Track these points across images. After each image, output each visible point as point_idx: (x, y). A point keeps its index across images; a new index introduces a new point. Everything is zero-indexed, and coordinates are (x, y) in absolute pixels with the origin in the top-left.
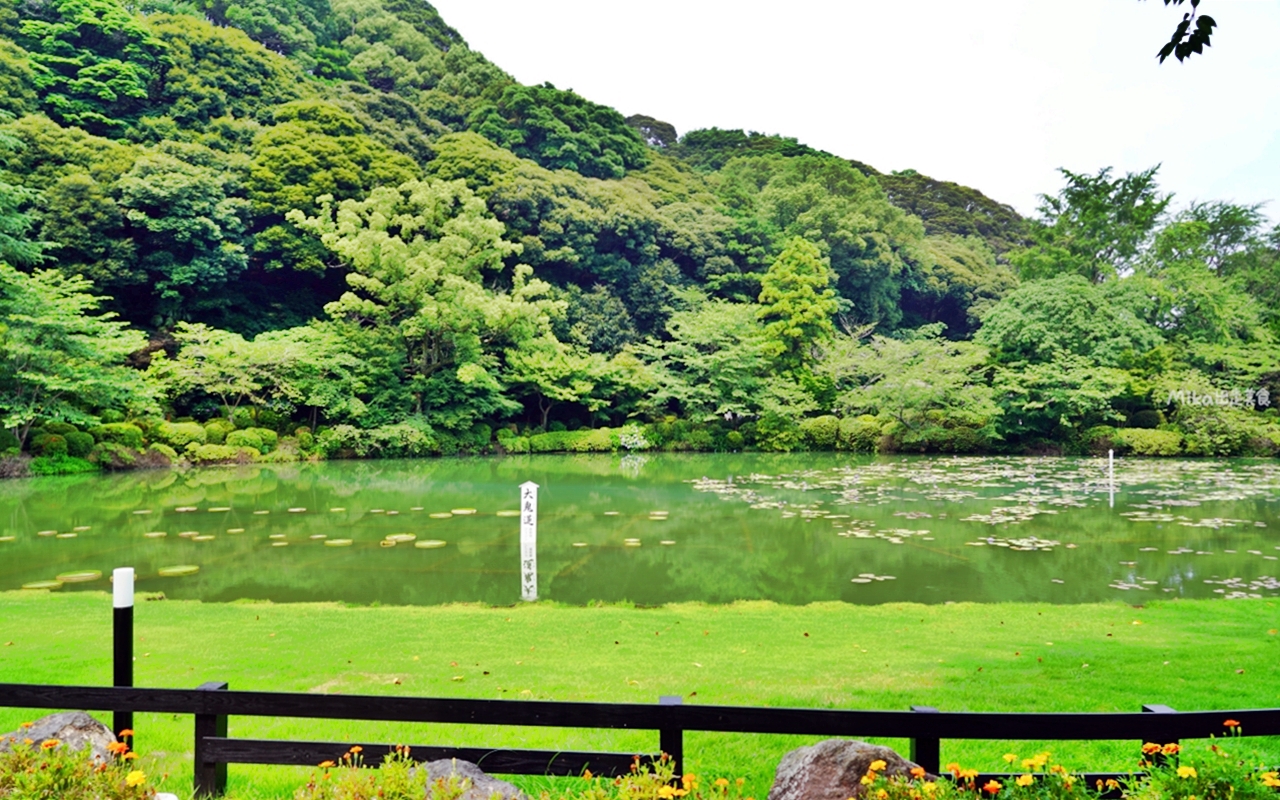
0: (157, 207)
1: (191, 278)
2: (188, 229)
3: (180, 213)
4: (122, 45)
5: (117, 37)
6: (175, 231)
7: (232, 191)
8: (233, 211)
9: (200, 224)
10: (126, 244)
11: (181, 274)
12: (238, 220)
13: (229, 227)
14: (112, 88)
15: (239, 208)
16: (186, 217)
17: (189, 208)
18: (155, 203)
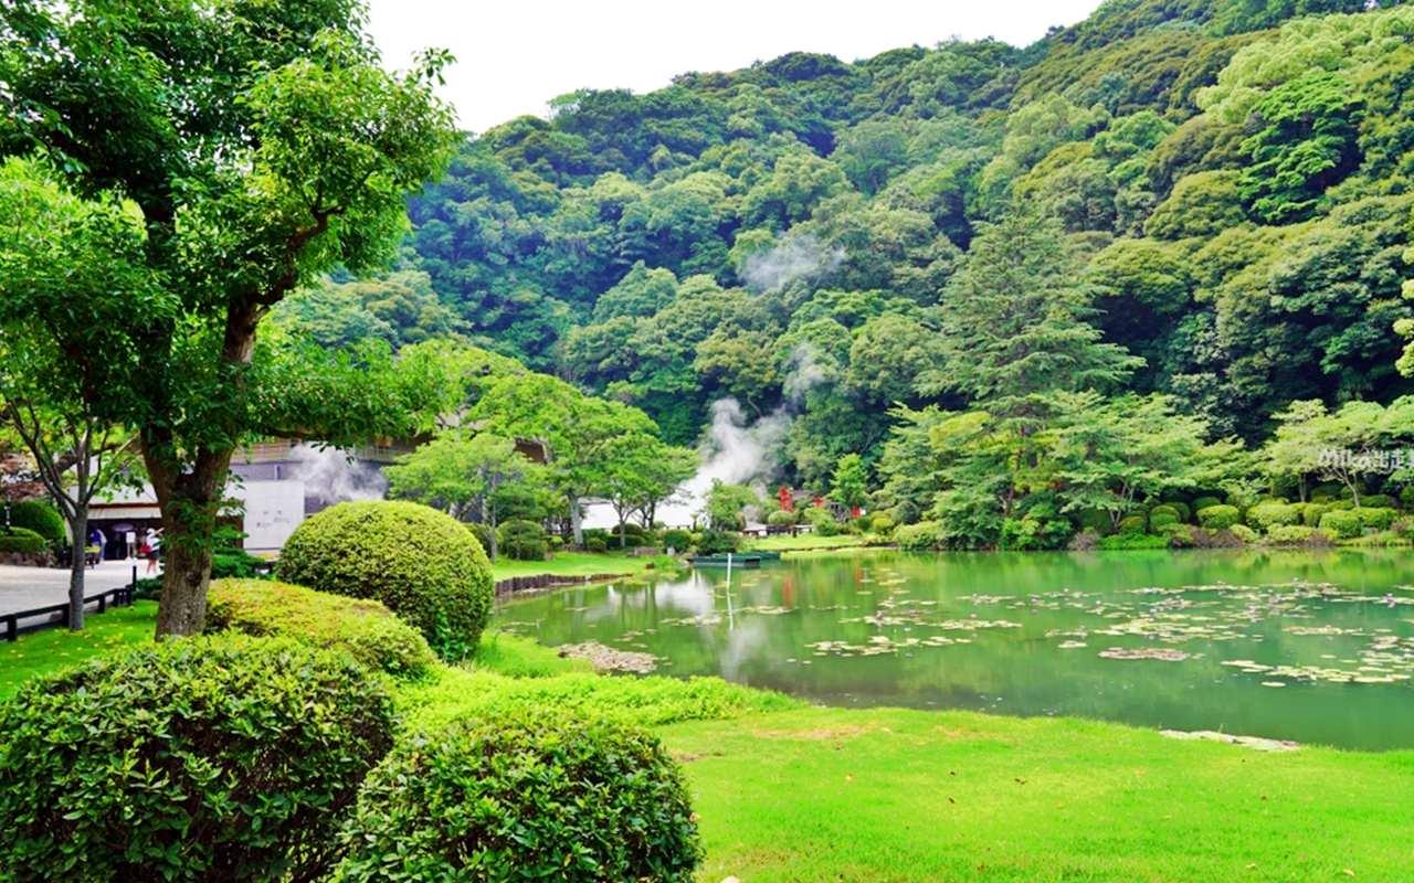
0: (1292, 288)
1: (1343, 348)
2: (1323, 301)
3: (1312, 287)
4: (1310, 123)
5: (1305, 119)
6: (1311, 306)
7: (1389, 240)
8: (1387, 263)
9: (1336, 291)
10: (1279, 330)
11: (1335, 346)
12: (1392, 271)
13: (1381, 282)
14: (1300, 172)
15: (1392, 257)
16: (1320, 289)
17: (1323, 277)
18: (1288, 285)
